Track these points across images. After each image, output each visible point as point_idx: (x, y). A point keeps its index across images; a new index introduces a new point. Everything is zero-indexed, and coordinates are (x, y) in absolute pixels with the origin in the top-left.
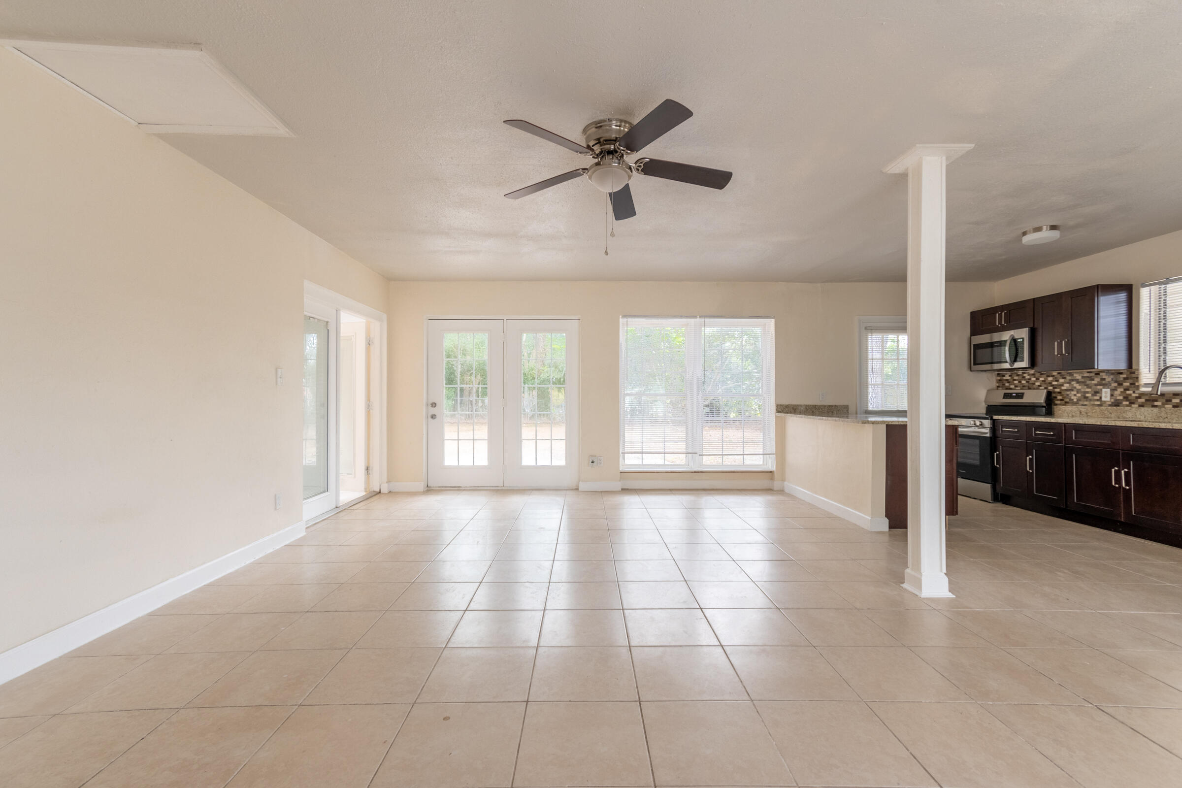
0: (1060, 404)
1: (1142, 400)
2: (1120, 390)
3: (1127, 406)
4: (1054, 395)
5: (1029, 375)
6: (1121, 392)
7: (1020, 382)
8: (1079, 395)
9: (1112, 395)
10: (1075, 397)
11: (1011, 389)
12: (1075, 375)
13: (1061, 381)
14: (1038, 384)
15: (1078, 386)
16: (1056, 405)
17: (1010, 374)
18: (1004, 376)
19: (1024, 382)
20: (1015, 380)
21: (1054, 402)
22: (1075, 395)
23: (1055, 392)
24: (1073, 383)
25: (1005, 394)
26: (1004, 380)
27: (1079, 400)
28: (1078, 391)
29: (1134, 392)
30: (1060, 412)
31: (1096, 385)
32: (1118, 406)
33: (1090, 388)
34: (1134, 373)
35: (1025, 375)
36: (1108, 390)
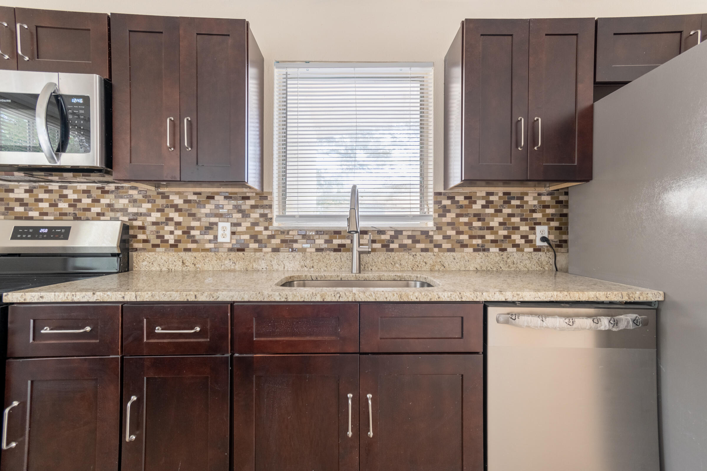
0: (144, 249)
1: (276, 242)
2: (246, 224)
3: (255, 250)
4: (131, 232)
5: (75, 191)
6: (247, 228)
7: (54, 205)
8: (179, 232)
9: (233, 233)
10: (172, 236)
11: (31, 218)
12: (172, 197)
13: (147, 206)
14: (96, 210)
15: (176, 217)
16: (136, 250)
17: (27, 188)
18: (12, 191)
19: (63, 205)
20: (41, 200)
21: (132, 245)
22: (172, 233)
23: (133, 227)
24: (166, 210)
25: (16, 229)
26: (11, 199)
27: (178, 241)
28: (178, 224)
29: (266, 229)
30: (145, 263)
31: (207, 215)
32: (242, 250)
33: (199, 220)
34: (266, 198)
35: (65, 192)
36: (228, 225)
